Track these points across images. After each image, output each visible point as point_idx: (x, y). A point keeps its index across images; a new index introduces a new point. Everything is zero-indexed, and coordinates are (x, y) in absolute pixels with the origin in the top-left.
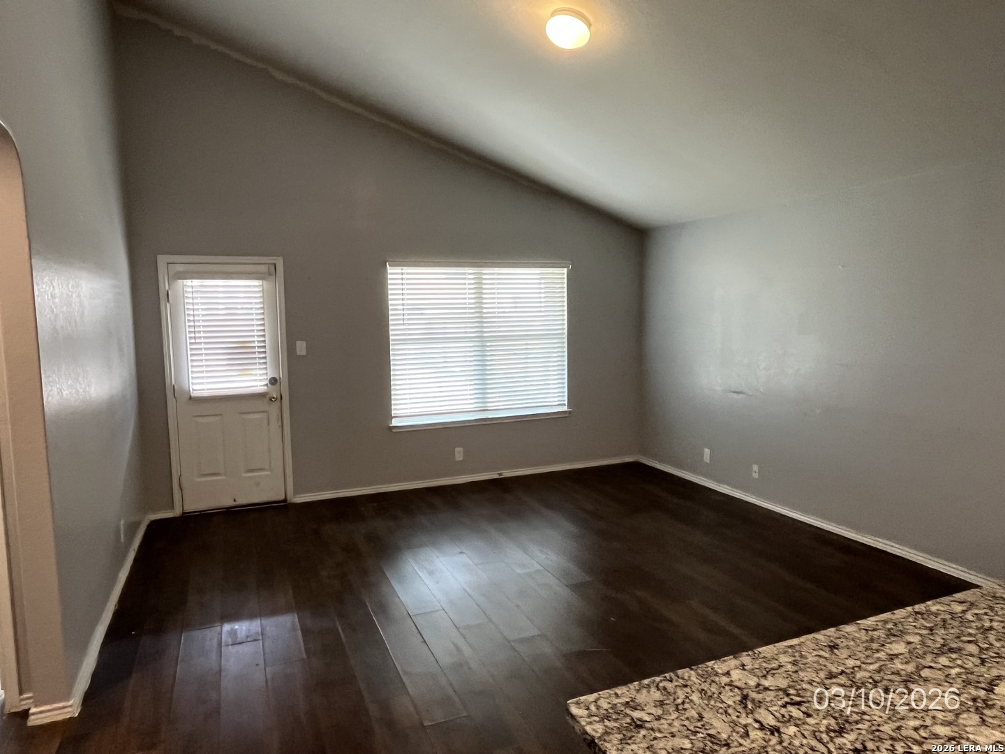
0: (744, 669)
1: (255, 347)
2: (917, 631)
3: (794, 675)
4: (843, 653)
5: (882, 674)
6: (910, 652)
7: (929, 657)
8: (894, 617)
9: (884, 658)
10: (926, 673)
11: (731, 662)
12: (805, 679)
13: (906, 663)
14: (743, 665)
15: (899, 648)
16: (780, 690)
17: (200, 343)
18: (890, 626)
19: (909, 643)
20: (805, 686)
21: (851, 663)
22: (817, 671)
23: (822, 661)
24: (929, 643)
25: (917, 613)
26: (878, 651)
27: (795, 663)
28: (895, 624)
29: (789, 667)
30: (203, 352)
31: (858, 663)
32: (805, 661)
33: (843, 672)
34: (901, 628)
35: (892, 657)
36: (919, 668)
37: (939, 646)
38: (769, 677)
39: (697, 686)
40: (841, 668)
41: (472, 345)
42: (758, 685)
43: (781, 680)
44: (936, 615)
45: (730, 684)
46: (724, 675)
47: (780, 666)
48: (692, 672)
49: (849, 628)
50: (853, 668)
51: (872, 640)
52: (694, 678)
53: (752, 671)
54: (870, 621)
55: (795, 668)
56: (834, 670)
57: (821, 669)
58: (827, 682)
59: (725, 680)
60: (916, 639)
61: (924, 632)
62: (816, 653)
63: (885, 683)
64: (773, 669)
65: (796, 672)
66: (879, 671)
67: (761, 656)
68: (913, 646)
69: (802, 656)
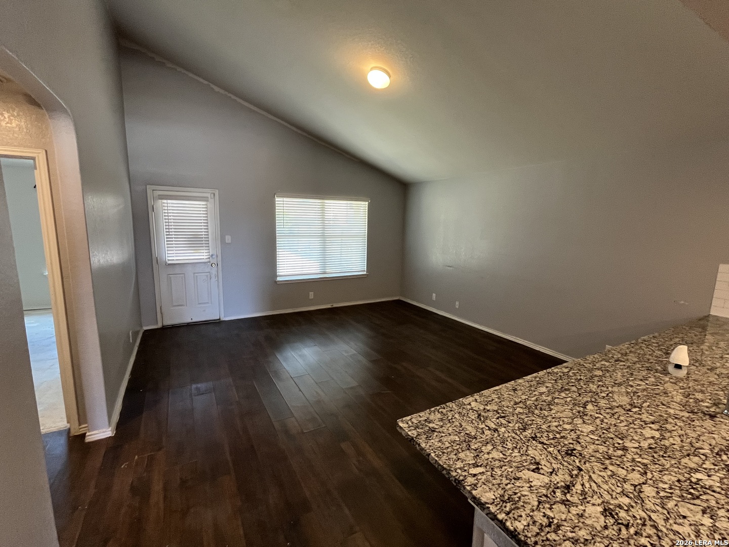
0: (476, 402)
1: (202, 238)
2: (549, 381)
3: (500, 404)
4: (520, 393)
5: (538, 402)
6: (548, 391)
7: (557, 394)
8: (539, 375)
9: (537, 394)
10: (556, 401)
11: (470, 399)
12: (505, 405)
13: (548, 396)
14: (476, 400)
15: (543, 389)
16: (495, 411)
17: (172, 235)
18: (538, 379)
19: (547, 387)
20: (506, 409)
21: (524, 397)
22: (510, 401)
23: (511, 396)
24: (556, 387)
25: (548, 373)
26: (534, 391)
27: (499, 398)
28: (540, 379)
29: (497, 400)
30: (174, 239)
31: (527, 397)
32: (503, 397)
33: (520, 402)
34: (543, 380)
35: (541, 394)
36: (554, 398)
37: (560, 388)
38: (489, 405)
39: (457, 411)
40: (520, 400)
41: (319, 239)
42: (484, 409)
43: (494, 406)
44: (557, 374)
45: (472, 409)
46: (468, 404)
47: (493, 400)
48: (453, 404)
49: (520, 381)
50: (525, 399)
51: (531, 386)
52: (454, 407)
53: (480, 402)
54: (529, 377)
55: (499, 401)
56: (517, 401)
57: (511, 401)
58: (515, 406)
59: (469, 407)
60: (550, 385)
61: (552, 382)
62: (508, 393)
63: (539, 406)
64: (489, 401)
65: (500, 402)
66: (536, 400)
67: (483, 395)
68: (549, 388)
69: (501, 395)
